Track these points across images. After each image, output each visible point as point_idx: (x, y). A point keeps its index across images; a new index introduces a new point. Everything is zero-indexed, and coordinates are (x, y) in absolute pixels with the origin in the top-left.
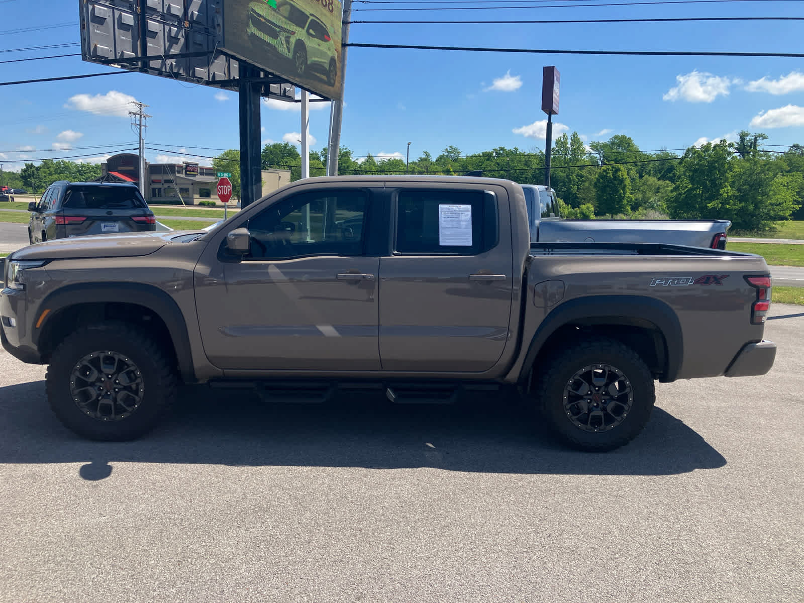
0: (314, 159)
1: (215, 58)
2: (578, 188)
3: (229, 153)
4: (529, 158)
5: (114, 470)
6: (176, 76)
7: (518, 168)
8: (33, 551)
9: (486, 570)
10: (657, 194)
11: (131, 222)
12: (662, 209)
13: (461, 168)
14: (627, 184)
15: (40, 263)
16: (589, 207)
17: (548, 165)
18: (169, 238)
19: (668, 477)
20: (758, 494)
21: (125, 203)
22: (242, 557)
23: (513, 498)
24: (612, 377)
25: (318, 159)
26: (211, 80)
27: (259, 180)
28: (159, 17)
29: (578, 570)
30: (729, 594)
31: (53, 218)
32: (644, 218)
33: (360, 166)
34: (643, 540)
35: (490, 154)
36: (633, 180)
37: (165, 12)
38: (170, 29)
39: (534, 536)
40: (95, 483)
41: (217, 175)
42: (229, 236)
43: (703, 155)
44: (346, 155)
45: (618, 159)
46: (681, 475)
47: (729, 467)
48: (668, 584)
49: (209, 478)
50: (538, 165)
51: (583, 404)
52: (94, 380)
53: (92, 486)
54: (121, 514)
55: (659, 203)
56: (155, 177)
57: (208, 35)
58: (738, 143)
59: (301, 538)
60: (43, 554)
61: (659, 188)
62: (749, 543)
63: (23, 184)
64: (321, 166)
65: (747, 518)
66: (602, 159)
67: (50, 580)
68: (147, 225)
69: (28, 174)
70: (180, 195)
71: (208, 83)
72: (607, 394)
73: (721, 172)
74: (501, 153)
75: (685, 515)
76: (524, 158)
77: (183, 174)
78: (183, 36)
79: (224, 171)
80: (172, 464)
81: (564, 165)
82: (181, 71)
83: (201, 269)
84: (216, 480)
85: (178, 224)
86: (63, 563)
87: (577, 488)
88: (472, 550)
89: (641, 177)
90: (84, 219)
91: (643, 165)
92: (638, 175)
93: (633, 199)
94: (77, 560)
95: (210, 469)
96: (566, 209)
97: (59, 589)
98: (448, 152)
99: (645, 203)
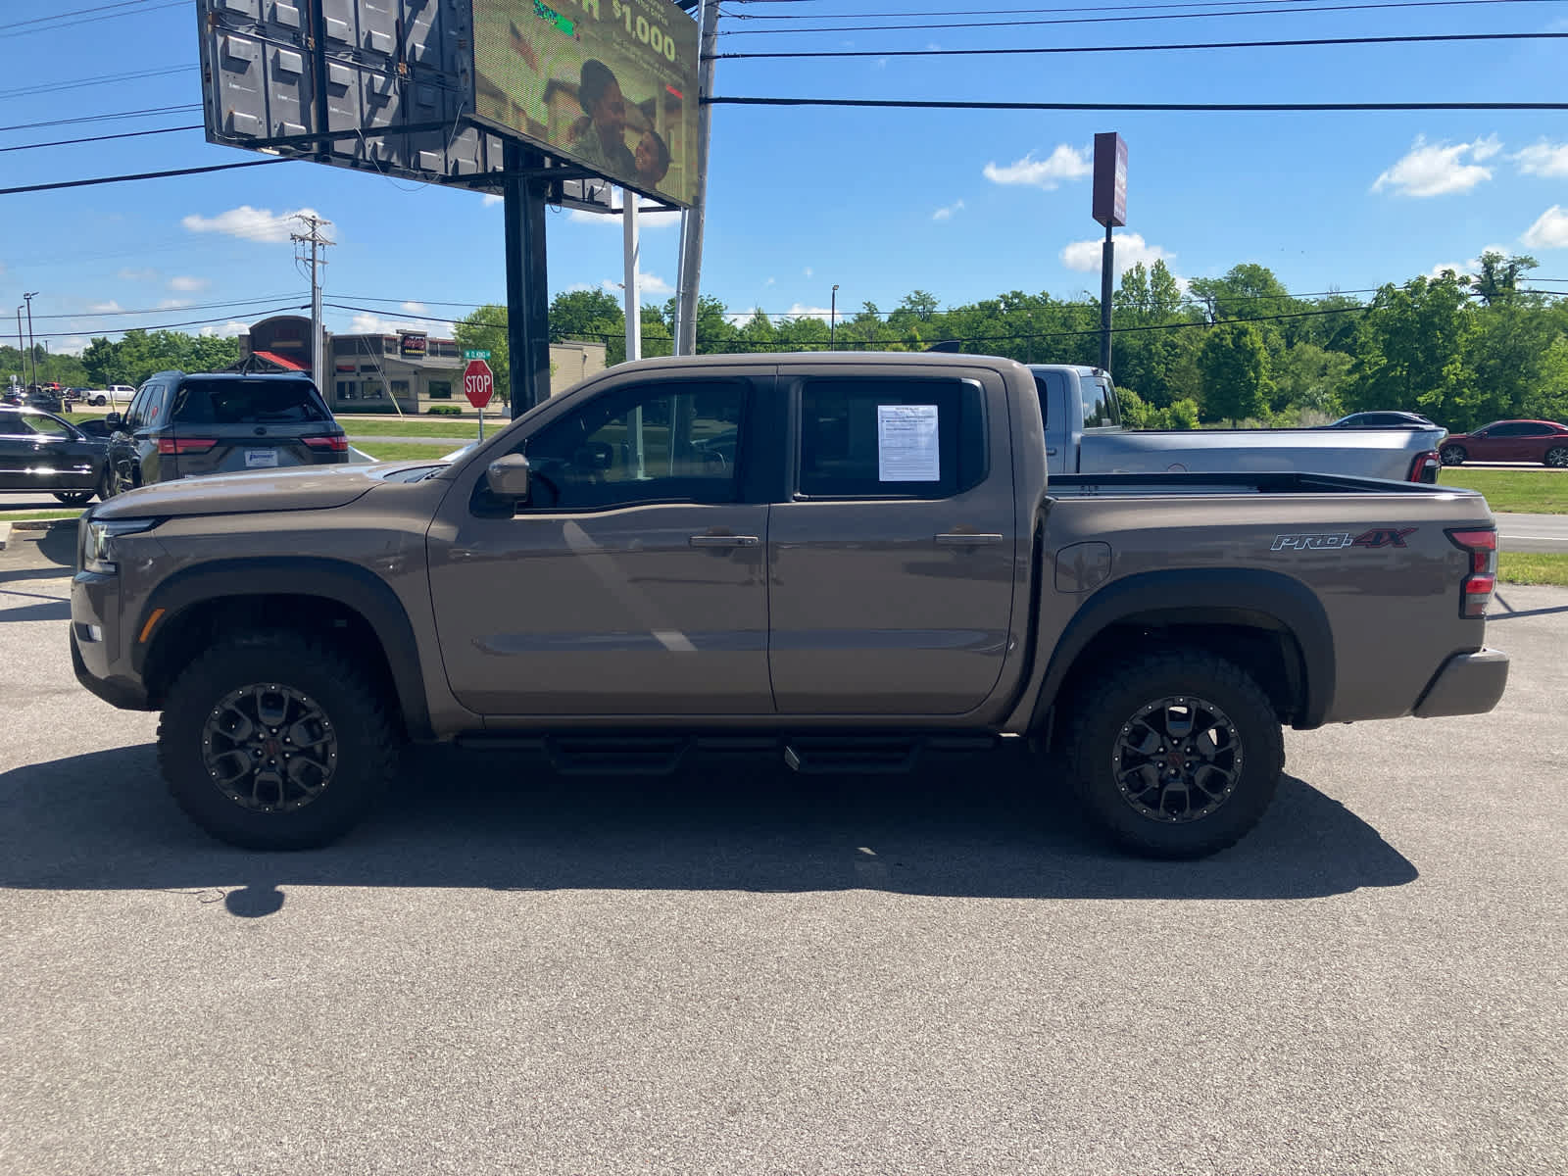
0: (650, 321)
1: (459, 133)
2: (1167, 369)
3: (487, 311)
4: (1070, 312)
5: (287, 900)
6: (385, 168)
7: (1049, 331)
8: (147, 1039)
9: (963, 1064)
10: (1322, 379)
11: (301, 448)
12: (1332, 408)
13: (937, 333)
14: (1262, 360)
15: (145, 524)
16: (1188, 407)
17: (1107, 326)
18: (379, 475)
19: (1308, 901)
20: (1472, 930)
21: (288, 412)
22: (523, 1046)
23: (1017, 940)
24: (1203, 721)
25: (660, 320)
26: (450, 174)
27: (545, 363)
28: (351, 57)
29: (1132, 1063)
30: (1402, 1100)
31: (154, 441)
32: (1295, 426)
33: (741, 334)
34: (1252, 1011)
35: (993, 306)
36: (1274, 352)
37: (362, 46)
38: (372, 79)
39: (1054, 1005)
40: (253, 921)
41: (463, 355)
42: (490, 469)
43: (1410, 300)
44: (712, 312)
45: (1244, 312)
46: (1331, 897)
47: (1422, 884)
48: (1291, 1083)
49: (460, 912)
50: (1087, 324)
51: (1151, 771)
52: (245, 738)
53: (249, 927)
54: (302, 974)
55: (1325, 396)
56: (343, 361)
57: (443, 89)
58: (1479, 277)
59: (629, 1013)
60: (166, 1043)
61: (1325, 367)
62: (1446, 1014)
63: (88, 377)
64: (665, 334)
65: (1447, 972)
66: (1212, 312)
67: (183, 1086)
68: (333, 452)
69: (98, 359)
70: (391, 395)
71: (445, 180)
72: (1195, 750)
73: (1446, 332)
74: (1015, 302)
75: (1334, 967)
76: (1060, 311)
77: (396, 353)
78: (395, 92)
79: (477, 348)
80: (391, 889)
81: (1140, 324)
82: (394, 159)
83: (440, 530)
84: (473, 916)
85: (388, 451)
86: (204, 1058)
87: (1137, 923)
88: (939, 1029)
89: (1290, 345)
90: (213, 443)
91: (1294, 322)
92: (1283, 342)
93: (1275, 389)
94: (229, 1052)
95: (461, 897)
96: (1142, 411)
97: (199, 1101)
98: (912, 302)
99: (1299, 397)
